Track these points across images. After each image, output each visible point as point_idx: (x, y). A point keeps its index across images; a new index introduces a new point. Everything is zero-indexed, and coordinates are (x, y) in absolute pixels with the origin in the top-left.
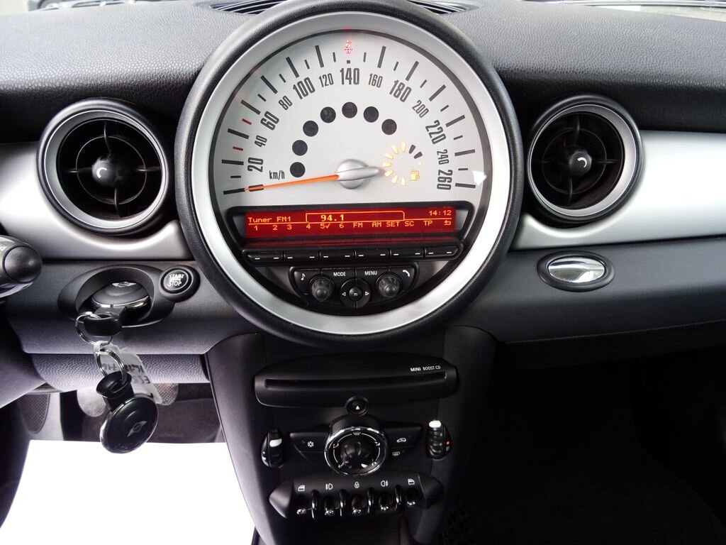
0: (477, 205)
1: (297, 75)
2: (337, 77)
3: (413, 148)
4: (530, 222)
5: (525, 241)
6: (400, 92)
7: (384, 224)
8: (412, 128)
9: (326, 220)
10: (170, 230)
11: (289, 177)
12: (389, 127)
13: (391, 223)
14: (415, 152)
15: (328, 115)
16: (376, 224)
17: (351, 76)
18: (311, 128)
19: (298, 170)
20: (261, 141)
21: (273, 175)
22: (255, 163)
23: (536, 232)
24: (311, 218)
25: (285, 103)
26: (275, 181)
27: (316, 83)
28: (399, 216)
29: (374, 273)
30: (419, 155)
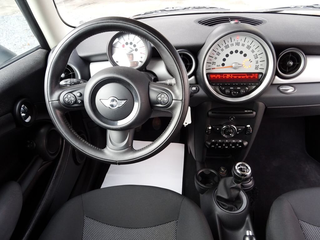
0: (264, 73)
1: (226, 44)
2: (235, 44)
3: (250, 60)
4: (277, 77)
5: (275, 82)
6: (249, 47)
7: (241, 77)
8: (250, 55)
9: (228, 76)
10: (193, 78)
11: (221, 66)
12: (245, 55)
13: (243, 77)
14: (250, 61)
15: (232, 53)
16: (239, 77)
17: (238, 44)
18: (227, 56)
19: (223, 65)
20: (216, 58)
21: (218, 66)
22: (214, 63)
23: (278, 80)
24: (225, 76)
25: (222, 50)
26: (218, 67)
27: (230, 46)
28: (245, 75)
29: (239, 88)
30: (251, 61)
